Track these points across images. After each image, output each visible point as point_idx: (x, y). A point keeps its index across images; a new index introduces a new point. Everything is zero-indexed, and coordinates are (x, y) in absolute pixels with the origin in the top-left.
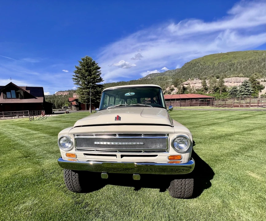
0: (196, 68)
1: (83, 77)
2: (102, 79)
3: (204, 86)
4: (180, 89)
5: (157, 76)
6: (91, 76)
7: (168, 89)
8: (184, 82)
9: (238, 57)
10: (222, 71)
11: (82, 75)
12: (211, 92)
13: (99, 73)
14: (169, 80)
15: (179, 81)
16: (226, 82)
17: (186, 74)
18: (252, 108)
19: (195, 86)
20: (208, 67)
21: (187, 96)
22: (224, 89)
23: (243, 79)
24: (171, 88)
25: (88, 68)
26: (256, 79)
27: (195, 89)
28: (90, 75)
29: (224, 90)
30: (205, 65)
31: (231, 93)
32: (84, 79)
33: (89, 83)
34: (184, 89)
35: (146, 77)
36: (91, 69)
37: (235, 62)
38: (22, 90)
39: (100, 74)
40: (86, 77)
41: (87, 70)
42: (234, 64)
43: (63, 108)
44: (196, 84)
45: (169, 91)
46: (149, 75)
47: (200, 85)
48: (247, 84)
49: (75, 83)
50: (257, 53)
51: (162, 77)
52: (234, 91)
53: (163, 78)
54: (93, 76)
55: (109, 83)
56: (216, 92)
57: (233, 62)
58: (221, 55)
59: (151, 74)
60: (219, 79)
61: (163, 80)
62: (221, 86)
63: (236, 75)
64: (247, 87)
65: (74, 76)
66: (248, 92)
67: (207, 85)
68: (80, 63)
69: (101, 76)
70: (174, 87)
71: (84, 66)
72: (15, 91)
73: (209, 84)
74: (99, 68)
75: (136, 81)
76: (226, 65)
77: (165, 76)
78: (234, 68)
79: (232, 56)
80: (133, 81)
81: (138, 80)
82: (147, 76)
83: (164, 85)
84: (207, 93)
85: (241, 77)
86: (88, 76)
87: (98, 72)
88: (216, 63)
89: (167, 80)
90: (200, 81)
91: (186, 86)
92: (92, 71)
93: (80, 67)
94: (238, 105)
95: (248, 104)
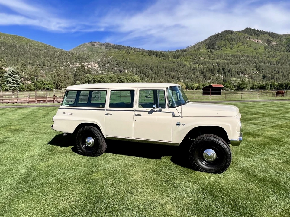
94: (34, 100)
95: (45, 99)
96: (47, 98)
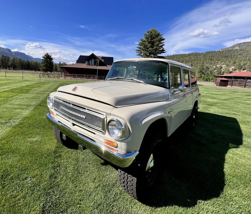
1: (146, 48)
2: (165, 50)
6: (153, 47)
11: (144, 47)
13: (162, 45)
32: (146, 51)
33: (150, 54)
35: (231, 47)
36: (154, 41)
38: (99, 59)
39: (164, 45)
40: (148, 49)
41: (150, 41)
43: (129, 76)
46: (238, 44)
49: (137, 54)
54: (155, 48)
55: (179, 54)
59: (241, 44)
65: (137, 47)
68: (145, 36)
71: (148, 38)
72: (95, 60)
74: (164, 39)
75: (215, 52)
80: (210, 52)
81: (217, 51)
82: (233, 46)
86: (150, 47)
87: (161, 44)
92: (155, 43)
93: (144, 39)
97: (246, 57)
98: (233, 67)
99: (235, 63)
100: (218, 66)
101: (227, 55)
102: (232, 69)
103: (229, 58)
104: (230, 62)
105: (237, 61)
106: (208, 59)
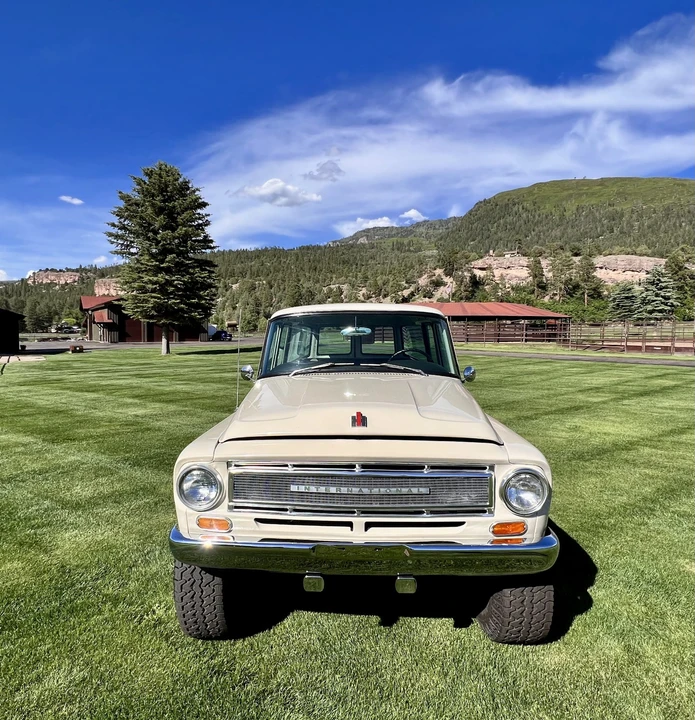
0: (509, 219)
1: (146, 230)
2: (211, 241)
3: (535, 276)
4: (462, 281)
5: (390, 236)
6: (173, 230)
7: (423, 281)
8: (474, 260)
9: (630, 194)
10: (586, 233)
11: (141, 226)
12: (557, 298)
13: (200, 222)
14: (428, 253)
15: (458, 256)
16: (601, 268)
17: (480, 237)
18: (678, 356)
19: (508, 277)
20: (546, 217)
21: (488, 310)
22: (594, 290)
23: (649, 263)
24: (434, 278)
25: (164, 201)
26: (686, 265)
27: (507, 286)
28: (171, 226)
29: (596, 294)
30: (538, 212)
31: (618, 305)
32: (148, 239)
33: (165, 252)
34: (476, 283)
35: (352, 238)
36: (174, 207)
37: (624, 208)
39: (207, 223)
40: (156, 232)
41: (160, 208)
42: (622, 215)
43: (53, 330)
44: (511, 269)
45: (427, 286)
46: (364, 231)
47: (524, 273)
48: (662, 280)
49: (113, 247)
50: (683, 185)
51: (406, 241)
52: (627, 298)
53: (409, 244)
54: (181, 230)
55: (227, 249)
56: (572, 296)
57: (618, 209)
58: (583, 185)
59: (368, 230)
60: (579, 258)
61: (409, 250)
62: (585, 281)
63: (629, 250)
64: (661, 289)
65: (113, 225)
66: (666, 305)
67: (545, 273)
68: (139, 184)
69: (208, 230)
70: (443, 277)
71: (153, 196)
73: (549, 271)
74: (204, 205)
75: (319, 247)
76: (597, 214)
77: (415, 239)
78: (623, 228)
79: (615, 189)
80: (308, 248)
81: (325, 247)
82: (355, 235)
83: (412, 267)
84: (546, 299)
85: (644, 255)
86: (165, 228)
87: (200, 219)
88: (571, 207)
89: (420, 250)
90: (524, 261)
91: (482, 276)
92: (178, 214)
93: (137, 197)
94: (640, 344)
95: (668, 344)
96: (672, 340)
97: (383, 264)
98: (364, 291)
99: (366, 279)
100: (332, 286)
101: (346, 257)
102: (363, 295)
103: (352, 265)
104: (356, 278)
105: (369, 274)
106: (306, 267)
